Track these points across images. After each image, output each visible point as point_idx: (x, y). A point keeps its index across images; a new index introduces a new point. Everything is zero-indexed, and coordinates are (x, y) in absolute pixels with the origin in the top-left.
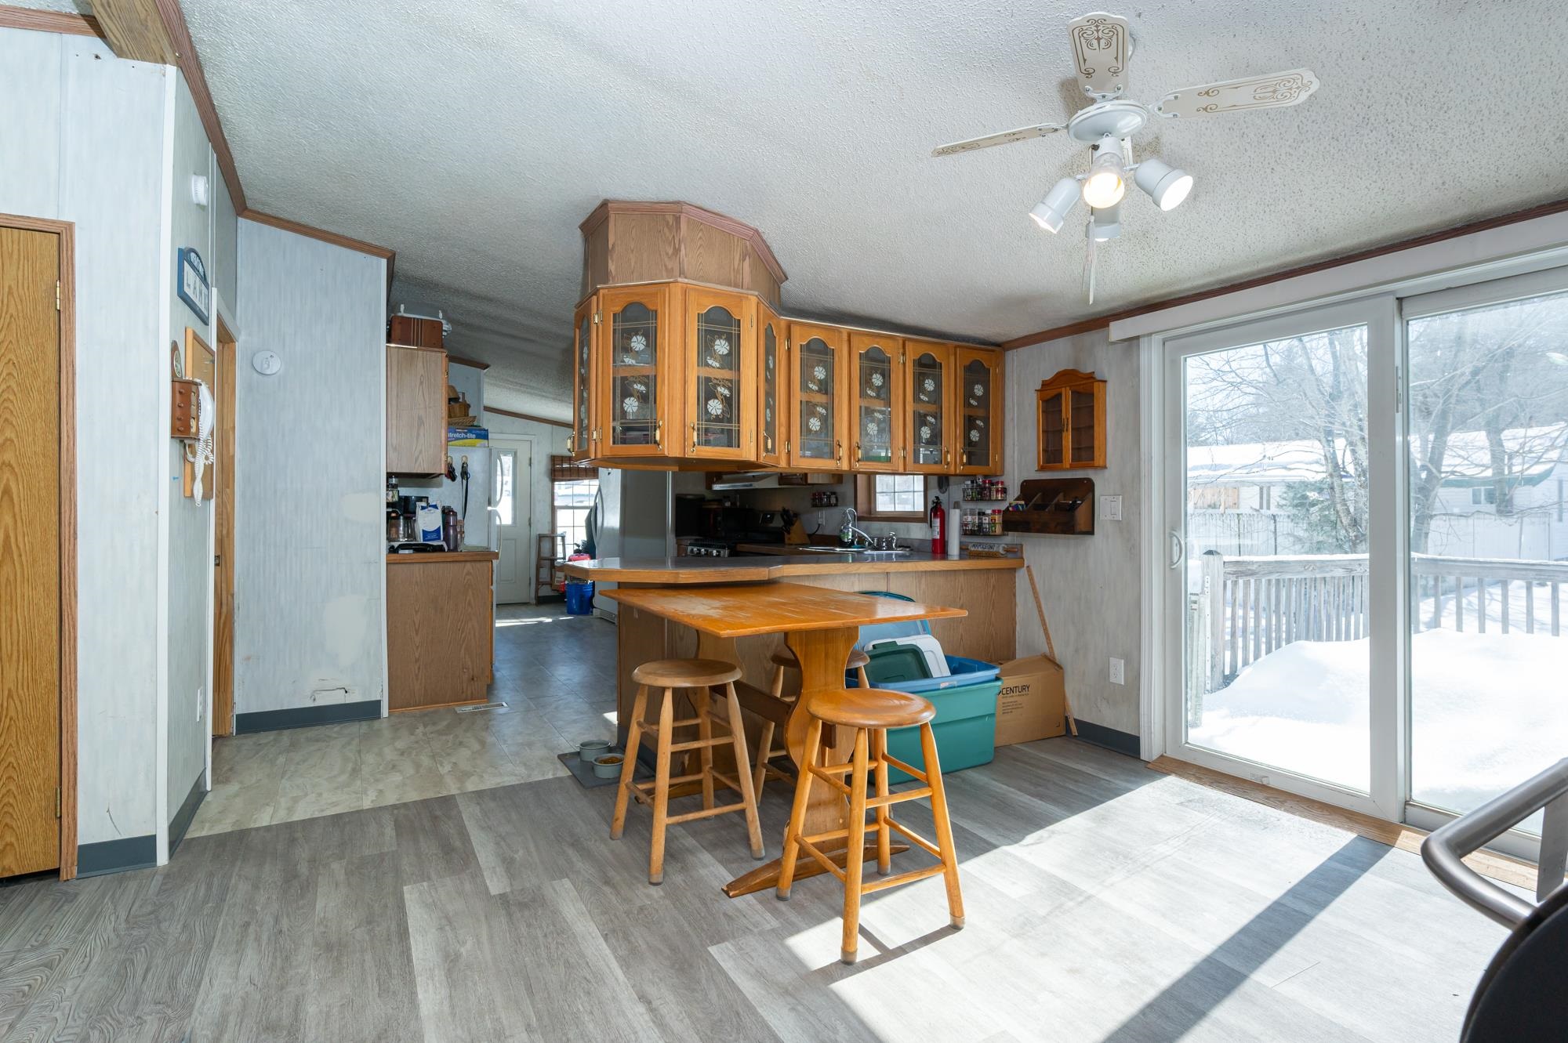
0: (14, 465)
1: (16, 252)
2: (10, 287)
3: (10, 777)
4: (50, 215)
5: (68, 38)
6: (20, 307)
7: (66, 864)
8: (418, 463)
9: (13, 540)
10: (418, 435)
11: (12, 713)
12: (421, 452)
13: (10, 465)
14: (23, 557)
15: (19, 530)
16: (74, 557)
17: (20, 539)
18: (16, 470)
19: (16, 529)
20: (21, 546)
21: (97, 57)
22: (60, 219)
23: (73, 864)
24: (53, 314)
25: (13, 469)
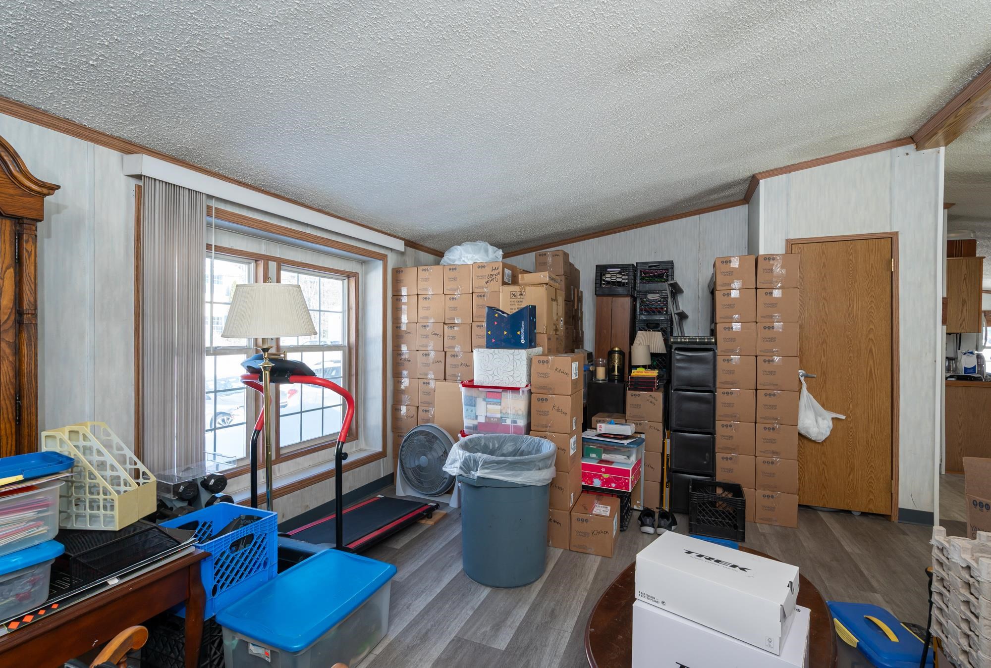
0: (874, 339)
1: (874, 249)
2: (872, 264)
3: (871, 471)
4: (888, 230)
5: (894, 150)
6: (876, 272)
7: (894, 515)
8: (962, 327)
9: (873, 371)
10: (962, 310)
11: (873, 444)
12: (964, 320)
13: (872, 340)
14: (877, 379)
15: (876, 368)
16: (899, 380)
17: (876, 371)
18: (875, 342)
19: (874, 367)
20: (876, 375)
21: (907, 154)
22: (893, 231)
23: (896, 515)
24: (889, 273)
25: (873, 341)
